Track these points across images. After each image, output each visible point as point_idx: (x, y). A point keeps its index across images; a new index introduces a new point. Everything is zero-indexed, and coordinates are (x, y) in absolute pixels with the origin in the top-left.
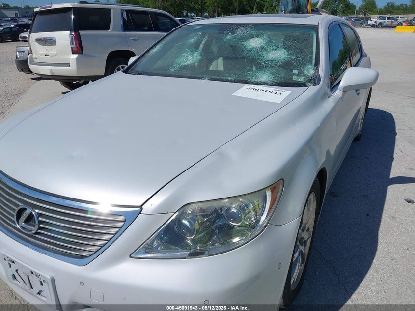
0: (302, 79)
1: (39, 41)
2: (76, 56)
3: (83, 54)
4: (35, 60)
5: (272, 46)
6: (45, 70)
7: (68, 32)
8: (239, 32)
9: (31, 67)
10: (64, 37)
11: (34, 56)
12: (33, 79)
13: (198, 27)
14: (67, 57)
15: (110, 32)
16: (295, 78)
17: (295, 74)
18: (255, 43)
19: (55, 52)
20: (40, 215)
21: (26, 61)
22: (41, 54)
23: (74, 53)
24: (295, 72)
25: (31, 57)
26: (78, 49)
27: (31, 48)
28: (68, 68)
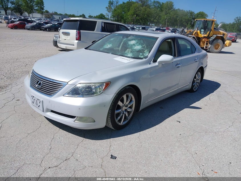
0: (142, 57)
1: (63, 33)
2: (77, 41)
3: (80, 40)
4: (60, 41)
5: (138, 44)
6: (64, 46)
7: (76, 30)
8: (129, 38)
9: (58, 44)
10: (73, 33)
11: (60, 39)
12: (59, 50)
13: (117, 34)
14: (74, 41)
15: (95, 32)
16: (140, 56)
17: (141, 55)
18: (133, 42)
19: (69, 39)
20: (43, 83)
21: (57, 42)
22: (63, 39)
23: (77, 40)
24: (141, 54)
25: (59, 40)
26: (79, 38)
27: (59, 36)
28: (73, 46)
